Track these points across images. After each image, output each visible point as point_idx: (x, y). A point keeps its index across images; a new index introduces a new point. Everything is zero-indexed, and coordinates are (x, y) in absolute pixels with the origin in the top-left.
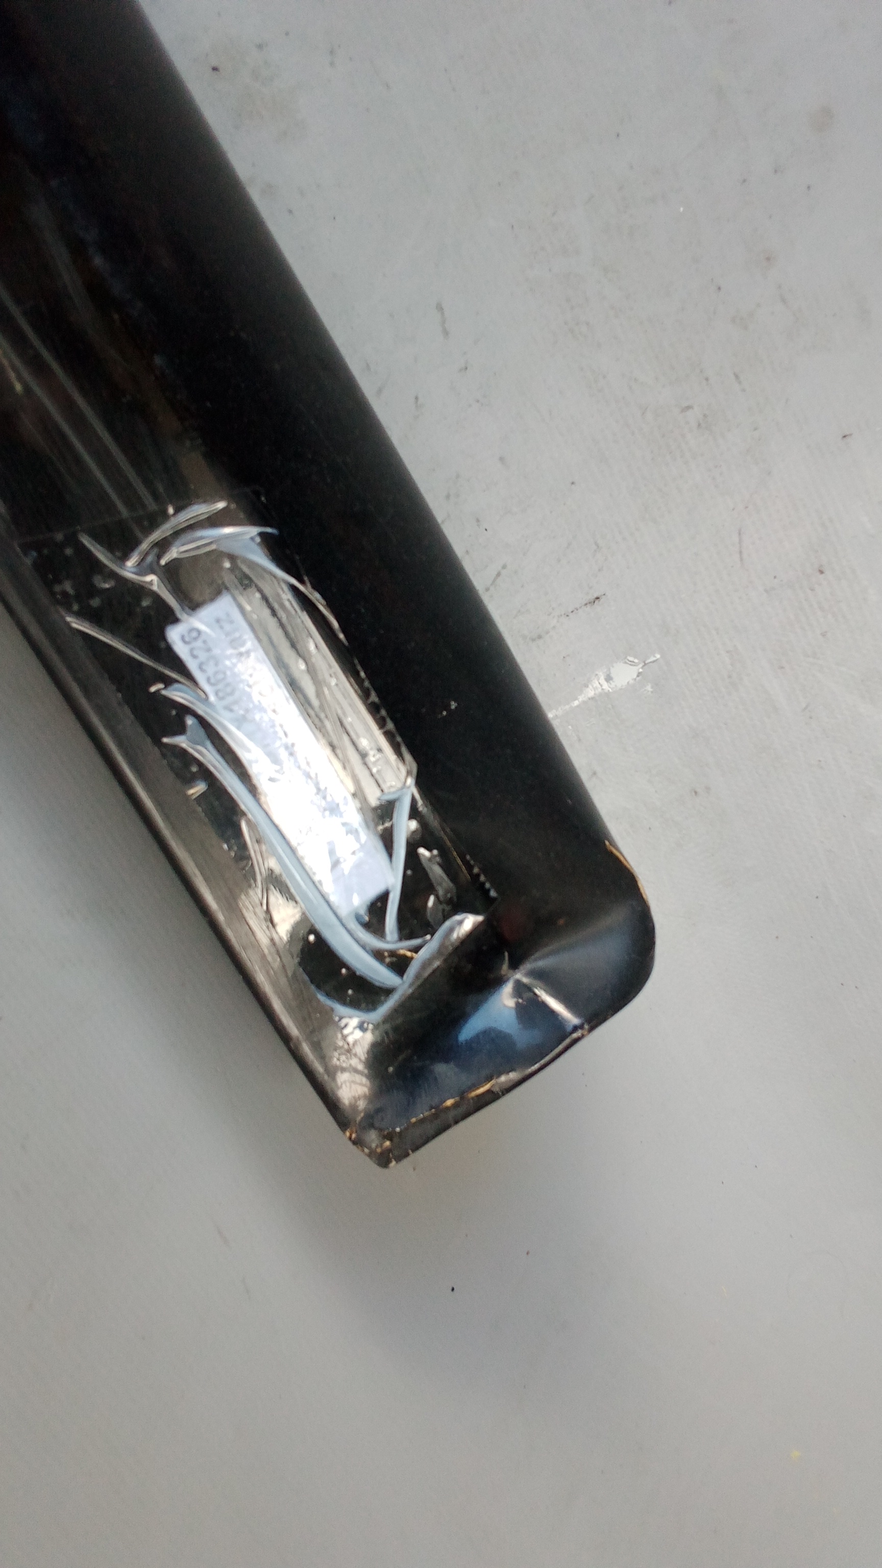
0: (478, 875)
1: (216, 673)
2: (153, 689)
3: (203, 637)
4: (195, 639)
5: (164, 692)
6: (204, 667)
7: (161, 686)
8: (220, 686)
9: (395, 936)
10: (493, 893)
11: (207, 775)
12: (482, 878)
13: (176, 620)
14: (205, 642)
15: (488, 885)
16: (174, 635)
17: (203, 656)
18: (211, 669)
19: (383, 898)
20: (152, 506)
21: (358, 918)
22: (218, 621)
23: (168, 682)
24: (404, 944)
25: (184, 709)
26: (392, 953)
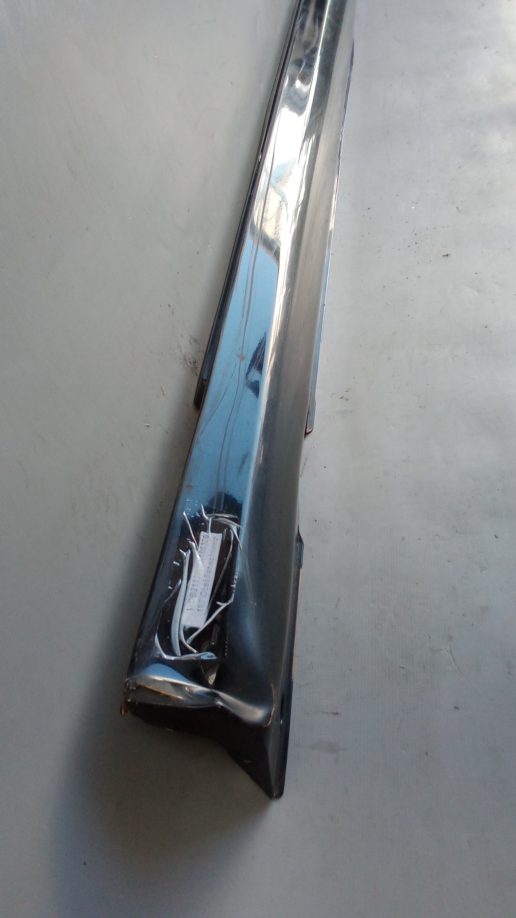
0: (226, 644)
1: (204, 547)
2: (188, 539)
3: (208, 539)
4: (206, 538)
5: (190, 542)
6: (203, 544)
7: (190, 540)
8: (202, 550)
9: (189, 643)
10: (226, 654)
11: (182, 564)
12: (226, 646)
13: (206, 530)
14: (208, 540)
15: (226, 650)
16: (203, 533)
17: (204, 542)
18: (203, 545)
19: (196, 629)
20: (221, 509)
21: (185, 628)
22: (214, 538)
23: (192, 540)
24: (190, 647)
25: (191, 548)
26: (185, 646)
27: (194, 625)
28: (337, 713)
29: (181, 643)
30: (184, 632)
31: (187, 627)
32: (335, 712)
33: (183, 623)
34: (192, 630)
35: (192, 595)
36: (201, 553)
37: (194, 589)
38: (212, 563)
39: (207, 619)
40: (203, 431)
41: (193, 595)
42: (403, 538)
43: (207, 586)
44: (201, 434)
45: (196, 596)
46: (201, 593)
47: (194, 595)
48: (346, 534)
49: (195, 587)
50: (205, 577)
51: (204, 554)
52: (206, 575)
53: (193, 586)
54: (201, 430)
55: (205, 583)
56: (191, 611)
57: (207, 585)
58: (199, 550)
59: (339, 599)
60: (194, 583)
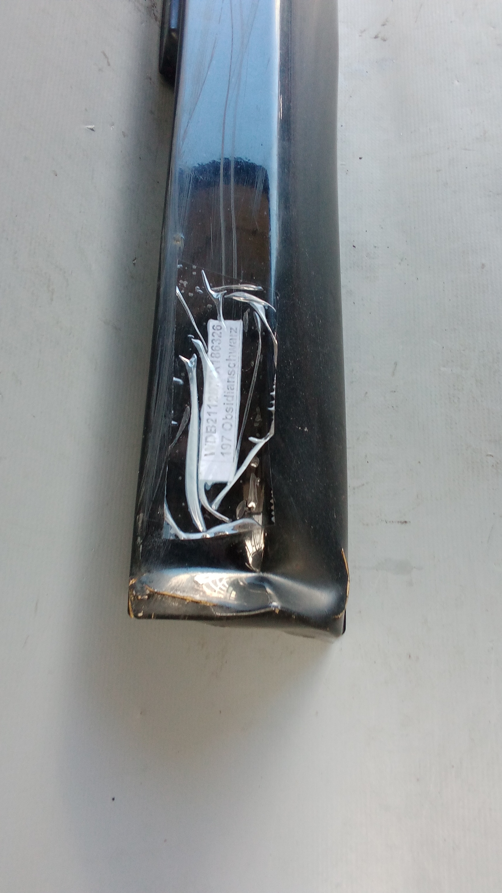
0: (271, 504)
1: (217, 346)
2: (190, 336)
3: (221, 331)
4: (218, 330)
5: (193, 340)
6: (214, 341)
7: (193, 336)
8: (215, 352)
9: (217, 508)
10: (273, 519)
11: (187, 381)
12: (273, 507)
13: (215, 318)
14: (221, 333)
15: (273, 513)
16: (212, 323)
17: (216, 337)
18: (216, 344)
19: (223, 485)
20: (235, 276)
21: (206, 485)
22: (231, 329)
23: (197, 337)
24: (218, 515)
25: (195, 351)
26: (210, 514)
27: (220, 479)
28: (406, 522)
29: (204, 510)
30: (207, 492)
31: (210, 484)
32: (402, 520)
33: (202, 477)
34: (218, 487)
35: (209, 430)
36: (213, 357)
37: (212, 420)
38: (233, 373)
39: (238, 467)
40: (185, 132)
41: (211, 430)
42: (483, 266)
43: (230, 412)
44: (184, 139)
45: (215, 430)
46: (223, 425)
47: (213, 429)
48: (400, 264)
49: (213, 417)
50: (226, 398)
51: (219, 359)
52: (226, 394)
53: (209, 415)
54: (182, 132)
55: (227, 408)
56: (211, 458)
57: (231, 410)
58: (209, 353)
59: (396, 364)
60: (210, 410)
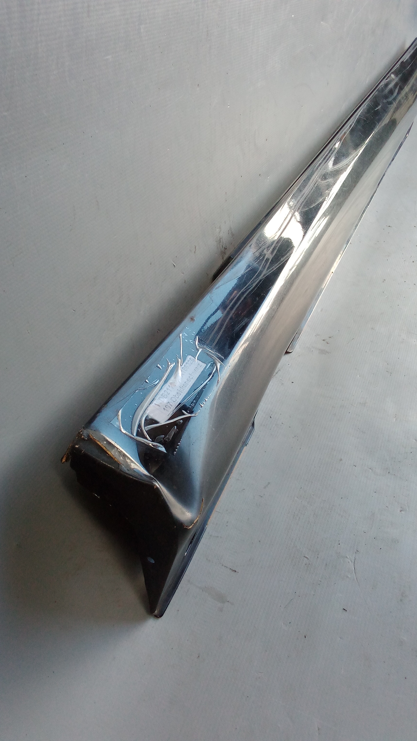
0: (178, 445)
1: (188, 366)
2: (177, 354)
4: (192, 361)
6: (187, 364)
7: (178, 356)
8: (185, 368)
9: (147, 430)
10: (175, 452)
11: (164, 370)
12: (178, 447)
13: (193, 356)
15: (176, 450)
16: (190, 357)
17: (189, 363)
19: (157, 422)
20: (212, 347)
21: (147, 416)
22: (199, 364)
23: (180, 357)
24: (145, 433)
25: (176, 362)
26: (142, 430)
27: (156, 418)
28: (235, 571)
29: (139, 426)
30: (146, 420)
31: (150, 417)
33: (148, 412)
34: (153, 421)
35: (163, 395)
36: (183, 369)
37: (167, 393)
38: (190, 381)
39: (169, 420)
40: (219, 287)
41: (164, 396)
42: (341, 460)
43: (178, 395)
44: (216, 288)
45: (166, 397)
46: (172, 398)
47: (165, 396)
48: (293, 438)
49: (169, 391)
50: (180, 388)
51: (185, 372)
52: (181, 387)
53: (167, 390)
54: (217, 286)
55: (178, 392)
56: (158, 407)
57: (180, 394)
58: (182, 366)
59: (269, 483)
60: (168, 388)
